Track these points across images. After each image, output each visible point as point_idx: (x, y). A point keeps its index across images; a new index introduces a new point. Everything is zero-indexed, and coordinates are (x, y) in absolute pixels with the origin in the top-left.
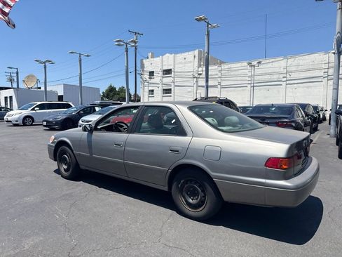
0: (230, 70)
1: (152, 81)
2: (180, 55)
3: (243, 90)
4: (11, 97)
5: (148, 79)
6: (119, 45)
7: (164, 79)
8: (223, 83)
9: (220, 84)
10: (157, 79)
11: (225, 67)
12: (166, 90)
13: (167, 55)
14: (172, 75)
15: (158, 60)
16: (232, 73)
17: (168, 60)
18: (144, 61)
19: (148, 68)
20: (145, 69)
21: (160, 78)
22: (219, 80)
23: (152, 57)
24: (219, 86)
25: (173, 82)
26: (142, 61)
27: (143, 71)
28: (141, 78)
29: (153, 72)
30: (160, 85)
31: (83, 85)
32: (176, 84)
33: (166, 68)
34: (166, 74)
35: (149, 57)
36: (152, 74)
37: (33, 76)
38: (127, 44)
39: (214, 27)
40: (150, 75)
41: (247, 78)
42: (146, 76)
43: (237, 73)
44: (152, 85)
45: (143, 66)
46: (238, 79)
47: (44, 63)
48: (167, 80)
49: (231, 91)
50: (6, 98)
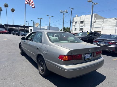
0: (107, 21)
1: (76, 25)
2: (87, 15)
3: (112, 29)
4: (31, 29)
5: (74, 24)
6: (61, 12)
7: (80, 24)
8: (104, 26)
9: (102, 26)
10: (78, 24)
11: (105, 20)
12: (81, 28)
13: (83, 16)
14: (84, 23)
15: (79, 17)
16: (108, 23)
17: (83, 18)
18: (74, 18)
19: (75, 20)
20: (74, 21)
21: (79, 24)
22: (102, 25)
23: (77, 17)
24: (102, 27)
25: (84, 25)
26: (73, 18)
27: (73, 21)
28: (72, 24)
29: (77, 22)
30: (79, 27)
31: (50, 26)
32: (85, 26)
33: (81, 20)
34: (81, 23)
35: (76, 16)
36: (76, 22)
37: (38, 23)
38: (64, 12)
39: (96, 4)
40: (76, 23)
41: (114, 25)
42: (74, 23)
43: (110, 22)
44: (76, 27)
45: (73, 20)
46: (111, 25)
47: (40, 19)
48: (82, 25)
49: (107, 29)
50: (30, 30)
